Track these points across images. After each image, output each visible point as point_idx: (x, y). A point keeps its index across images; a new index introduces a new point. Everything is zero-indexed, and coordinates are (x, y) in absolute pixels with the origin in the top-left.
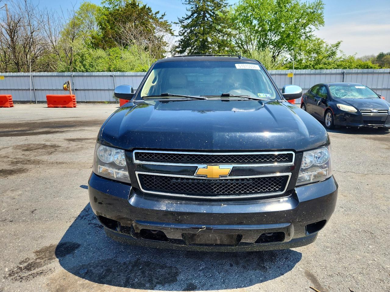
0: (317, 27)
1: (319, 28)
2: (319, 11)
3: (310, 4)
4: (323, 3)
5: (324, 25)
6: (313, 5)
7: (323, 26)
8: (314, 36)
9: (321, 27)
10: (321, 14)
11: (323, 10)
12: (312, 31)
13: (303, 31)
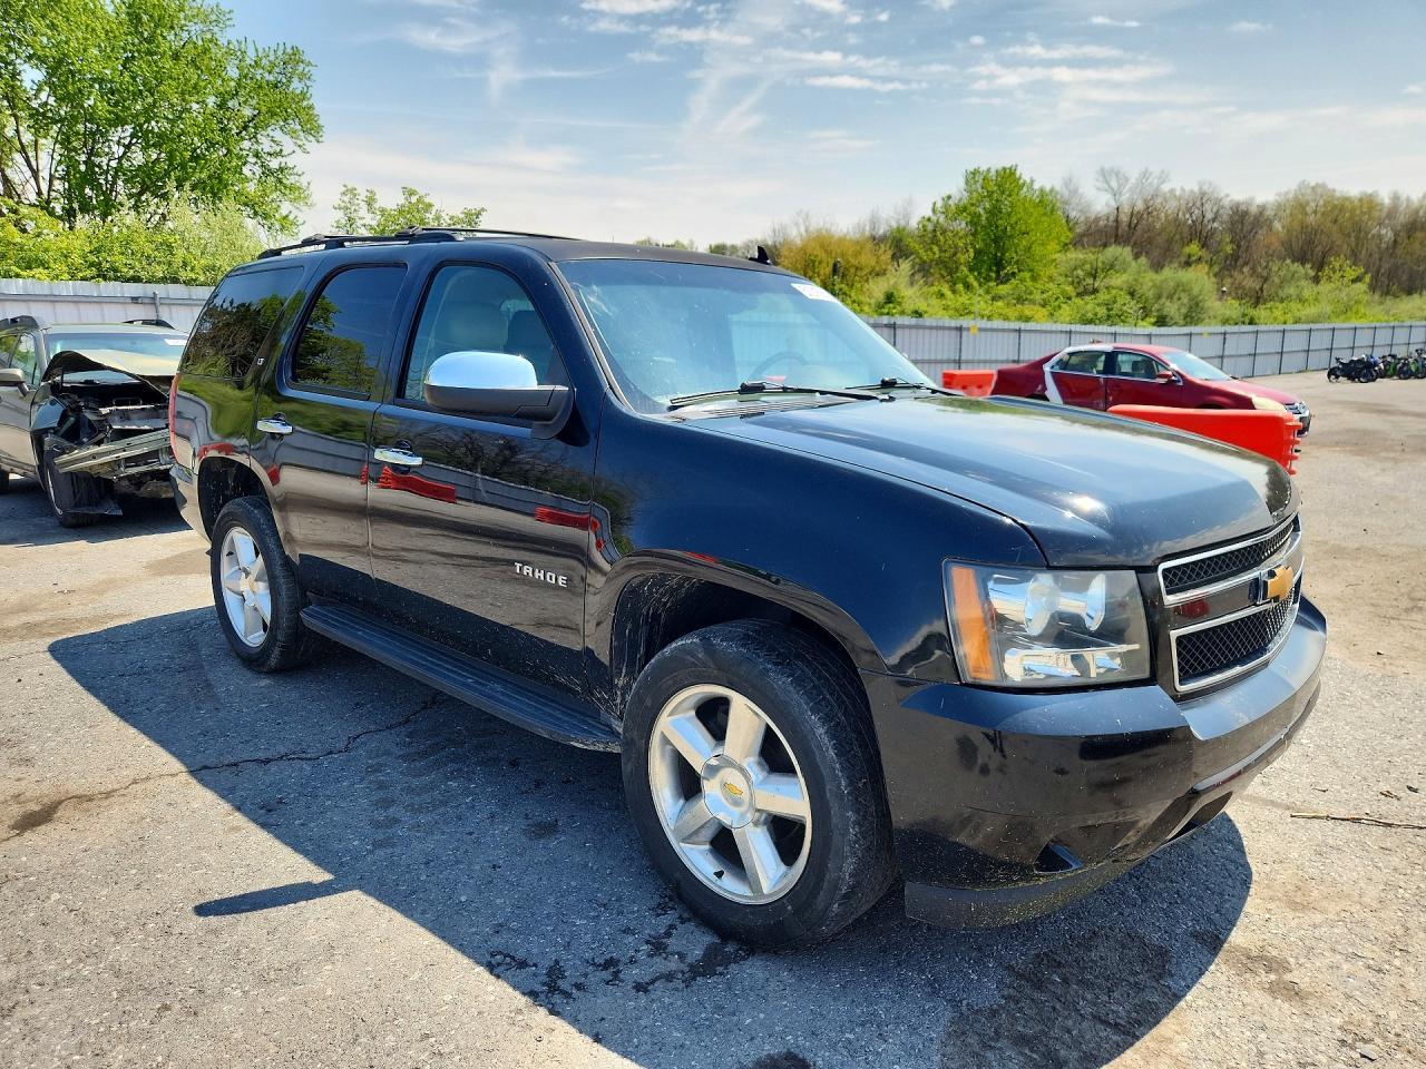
0: (300, 143)
1: (308, 146)
2: (296, 86)
3: (261, 51)
4: (306, 58)
5: (321, 139)
6: (272, 58)
7: (318, 142)
8: (295, 171)
9: (311, 145)
10: (304, 96)
11: (308, 83)
12: (283, 153)
13: (246, 144)
